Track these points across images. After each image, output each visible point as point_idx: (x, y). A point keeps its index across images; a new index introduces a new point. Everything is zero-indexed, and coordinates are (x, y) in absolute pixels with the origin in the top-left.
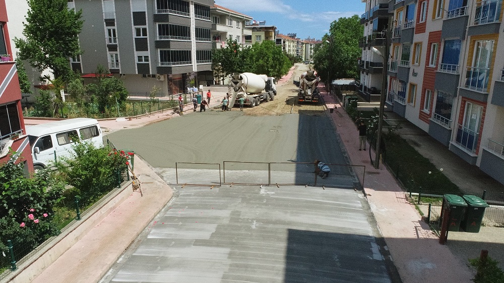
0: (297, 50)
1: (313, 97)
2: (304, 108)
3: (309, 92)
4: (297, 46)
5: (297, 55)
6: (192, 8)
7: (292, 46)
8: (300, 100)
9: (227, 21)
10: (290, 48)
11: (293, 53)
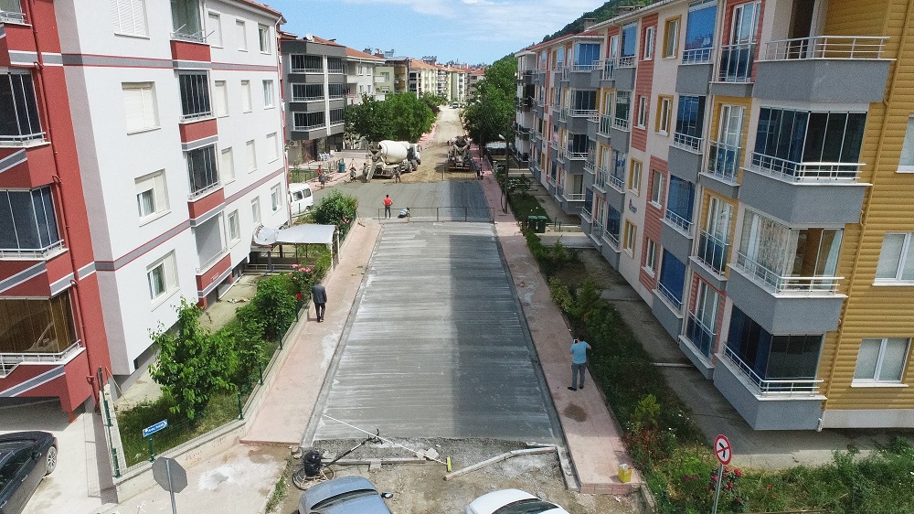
0: (439, 84)
1: (464, 164)
2: (455, 175)
3: (460, 159)
4: (439, 78)
5: (439, 91)
6: (325, 62)
7: (430, 79)
8: (450, 167)
9: (357, 69)
10: (428, 83)
11: (433, 90)
